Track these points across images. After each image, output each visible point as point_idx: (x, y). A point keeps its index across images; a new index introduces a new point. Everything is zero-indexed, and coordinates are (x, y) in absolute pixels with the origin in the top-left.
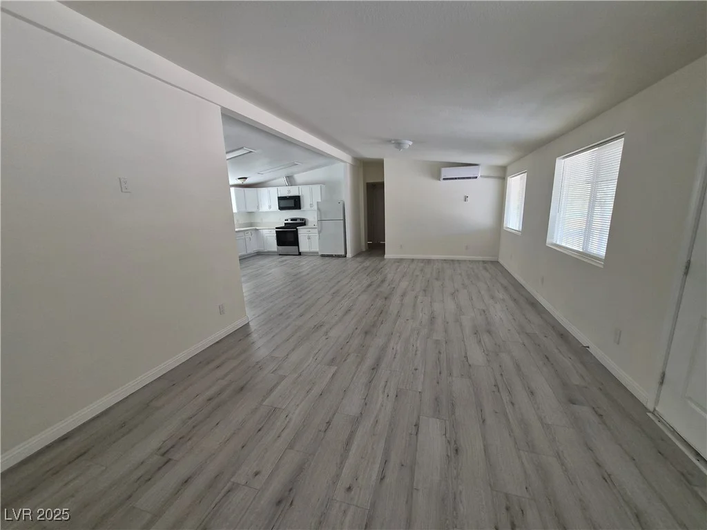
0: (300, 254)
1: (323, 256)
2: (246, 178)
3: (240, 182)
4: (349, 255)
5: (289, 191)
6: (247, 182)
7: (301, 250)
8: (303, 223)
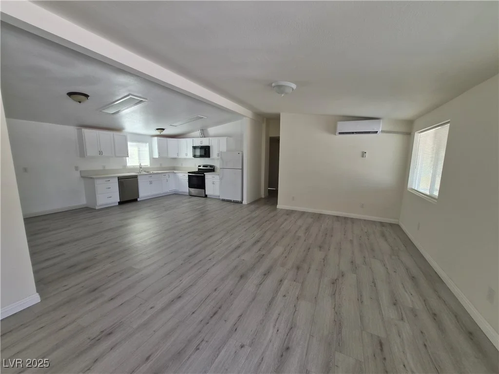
0: (206, 196)
1: (223, 200)
2: (163, 129)
3: (158, 133)
4: (245, 202)
5: (201, 142)
6: (164, 133)
7: (207, 193)
8: (212, 169)
